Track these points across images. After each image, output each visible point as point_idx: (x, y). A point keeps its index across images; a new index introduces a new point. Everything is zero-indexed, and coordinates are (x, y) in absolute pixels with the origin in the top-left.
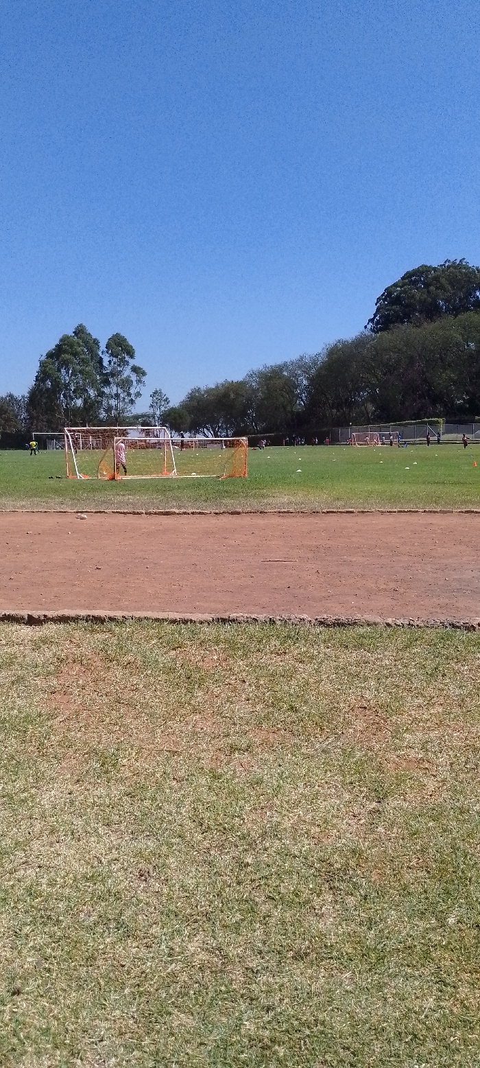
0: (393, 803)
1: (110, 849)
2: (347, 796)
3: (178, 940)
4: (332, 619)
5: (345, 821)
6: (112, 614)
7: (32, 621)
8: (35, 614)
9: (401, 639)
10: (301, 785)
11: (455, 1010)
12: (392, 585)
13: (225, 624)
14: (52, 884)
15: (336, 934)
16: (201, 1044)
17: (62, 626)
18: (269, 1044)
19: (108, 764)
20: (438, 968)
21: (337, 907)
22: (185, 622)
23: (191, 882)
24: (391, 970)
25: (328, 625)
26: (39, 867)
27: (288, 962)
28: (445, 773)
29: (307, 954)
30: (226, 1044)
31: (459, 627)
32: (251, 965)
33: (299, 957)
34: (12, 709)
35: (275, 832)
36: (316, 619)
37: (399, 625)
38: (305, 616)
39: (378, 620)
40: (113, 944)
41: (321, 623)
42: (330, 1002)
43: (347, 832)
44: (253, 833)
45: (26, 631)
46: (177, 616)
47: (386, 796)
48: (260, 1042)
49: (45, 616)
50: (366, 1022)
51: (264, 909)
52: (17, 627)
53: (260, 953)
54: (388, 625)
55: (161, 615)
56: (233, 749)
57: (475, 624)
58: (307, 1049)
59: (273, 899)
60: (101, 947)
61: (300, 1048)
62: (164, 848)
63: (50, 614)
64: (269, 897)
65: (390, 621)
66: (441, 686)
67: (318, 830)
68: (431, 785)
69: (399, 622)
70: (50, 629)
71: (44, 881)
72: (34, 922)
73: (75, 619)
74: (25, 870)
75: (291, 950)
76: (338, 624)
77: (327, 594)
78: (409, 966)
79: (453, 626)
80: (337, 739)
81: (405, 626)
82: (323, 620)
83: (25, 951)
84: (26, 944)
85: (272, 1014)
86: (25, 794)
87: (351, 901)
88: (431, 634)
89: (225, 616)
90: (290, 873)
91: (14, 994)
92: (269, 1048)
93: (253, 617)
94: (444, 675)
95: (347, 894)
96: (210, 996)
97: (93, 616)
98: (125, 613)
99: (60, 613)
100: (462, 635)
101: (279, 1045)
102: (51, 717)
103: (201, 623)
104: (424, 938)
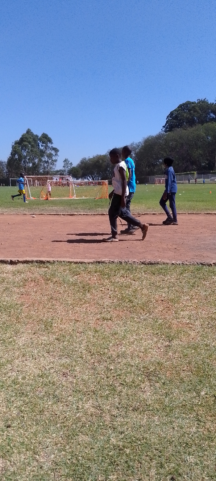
0: (175, 342)
1: (50, 363)
2: (155, 339)
3: (81, 403)
4: (148, 261)
5: (154, 351)
6: (48, 259)
7: (12, 263)
8: (13, 259)
9: (178, 270)
10: (134, 334)
11: (205, 433)
12: (175, 246)
13: (99, 264)
14: (24, 378)
15: (151, 400)
16: (92, 448)
17: (25, 265)
18: (122, 448)
19: (48, 326)
20: (197, 414)
21: (152, 388)
22: (81, 263)
23: (86, 377)
24: (176, 415)
25: (146, 264)
26: (18, 371)
27: (130, 412)
28: (199, 329)
29: (138, 408)
30: (103, 448)
31: (205, 265)
32: (113, 414)
33: (135, 410)
34: (4, 301)
35: (124, 355)
36: (141, 262)
37: (178, 264)
38: (135, 260)
39: (168, 262)
40: (52, 405)
41: (143, 263)
42: (149, 430)
43: (155, 355)
44: (114, 356)
45: (9, 267)
46: (78, 260)
47: (173, 339)
48: (118, 447)
49: (18, 260)
50: (165, 438)
51: (119, 389)
52: (5, 265)
53: (118, 408)
54: (173, 264)
55: (71, 260)
56: (104, 319)
57: (212, 263)
58: (139, 450)
59: (123, 384)
60: (47, 406)
61: (136, 449)
62: (74, 363)
63: (20, 260)
64: (121, 384)
65: (173, 262)
66: (197, 291)
67: (142, 354)
68: (193, 334)
69: (178, 263)
70: (20, 266)
71: (20, 377)
72: (16, 395)
73: (32, 262)
74: (12, 373)
75: (131, 407)
76: (151, 264)
77: (145, 251)
78: (184, 413)
79: (202, 264)
80: (150, 314)
81: (181, 264)
82: (143, 262)
83: (12, 409)
84: (13, 405)
85: (123, 435)
86: (11, 339)
87: (157, 385)
88: (191, 268)
89: (99, 260)
90: (131, 373)
91: (8, 427)
92: (122, 450)
93: (112, 260)
94: (198, 286)
95: (156, 382)
96: (96, 427)
97: (40, 261)
98: (54, 259)
99: (25, 259)
100: (206, 268)
101: (127, 448)
102: (22, 305)
103: (88, 263)
104: (190, 401)
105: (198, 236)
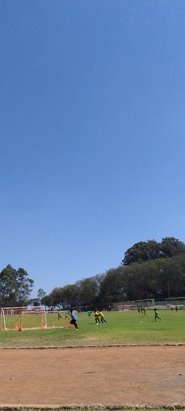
4: (112, 405)
6: (15, 406)
12: (138, 385)
22: (48, 409)
25: (111, 409)
36: (106, 406)
37: (141, 408)
38: (100, 405)
39: (132, 405)
41: (108, 408)
46: (44, 406)
55: (37, 406)
57: (173, 406)
65: (137, 406)
76: (115, 408)
77: (109, 391)
79: (164, 407)
89: (65, 405)
97: (7, 407)
98: (21, 405)
103: (55, 410)
105: (160, 371)
